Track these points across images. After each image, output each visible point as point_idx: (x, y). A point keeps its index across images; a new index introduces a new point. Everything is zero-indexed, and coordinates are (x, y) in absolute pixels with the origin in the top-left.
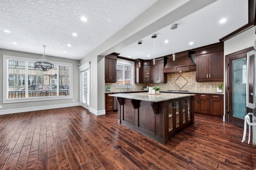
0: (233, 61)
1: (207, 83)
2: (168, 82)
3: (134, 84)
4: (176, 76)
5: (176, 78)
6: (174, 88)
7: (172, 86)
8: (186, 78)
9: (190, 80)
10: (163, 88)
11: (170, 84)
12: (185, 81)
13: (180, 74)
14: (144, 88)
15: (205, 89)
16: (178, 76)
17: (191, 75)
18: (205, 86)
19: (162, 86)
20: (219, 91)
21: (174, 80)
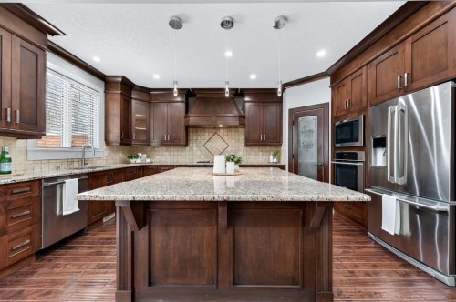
0: (300, 119)
1: (257, 149)
2: (191, 145)
3: (104, 146)
4: (207, 134)
5: (207, 138)
6: (203, 157)
7: (199, 153)
8: (226, 138)
9: (232, 142)
10: (179, 157)
11: (195, 149)
12: (223, 143)
13: (214, 131)
14: (132, 158)
15: (253, 157)
16: (211, 134)
17: (233, 134)
18: (253, 153)
19: (176, 153)
20: (273, 160)
21: (203, 142)
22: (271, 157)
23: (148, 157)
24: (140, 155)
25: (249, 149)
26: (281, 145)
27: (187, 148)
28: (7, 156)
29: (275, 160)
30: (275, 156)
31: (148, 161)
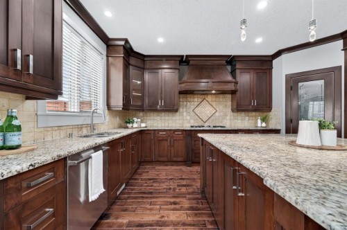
0: (301, 84)
1: (243, 114)
2: (181, 110)
3: (107, 111)
4: (196, 100)
5: (196, 104)
6: (192, 121)
7: (188, 118)
8: (213, 104)
9: (220, 108)
10: (170, 122)
11: (185, 114)
12: (211, 109)
13: (203, 96)
14: (129, 123)
15: (240, 121)
16: (200, 100)
17: (221, 100)
18: (240, 118)
19: (167, 118)
20: (260, 124)
21: (193, 107)
22: (259, 121)
23: (142, 122)
24: (135, 119)
25: (236, 114)
26: (270, 111)
27: (178, 113)
28: (15, 122)
29: (264, 125)
30: (263, 120)
31: (143, 125)
